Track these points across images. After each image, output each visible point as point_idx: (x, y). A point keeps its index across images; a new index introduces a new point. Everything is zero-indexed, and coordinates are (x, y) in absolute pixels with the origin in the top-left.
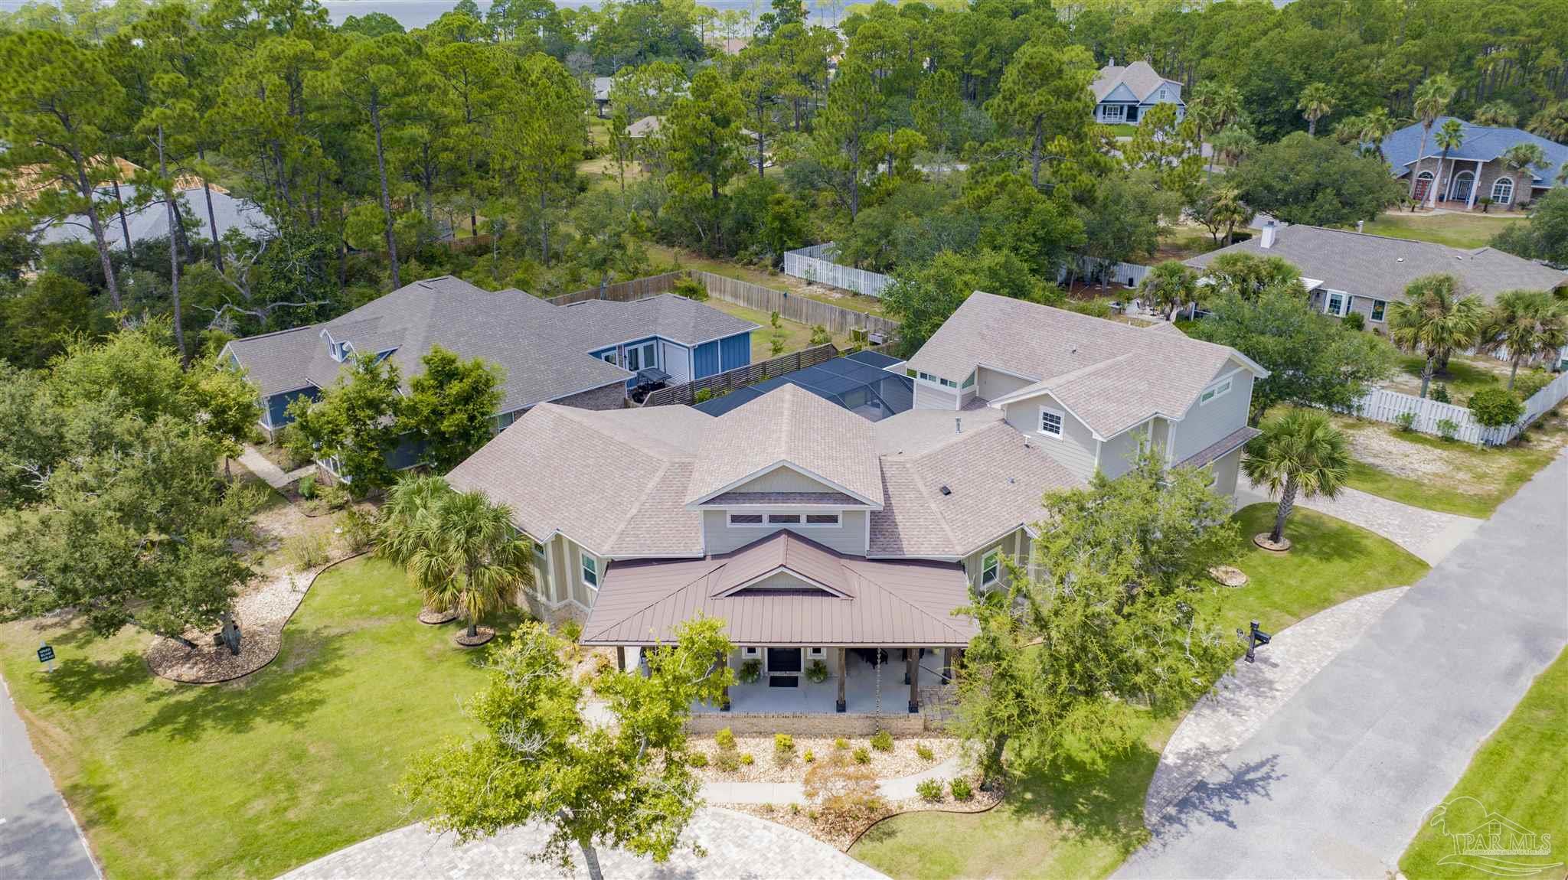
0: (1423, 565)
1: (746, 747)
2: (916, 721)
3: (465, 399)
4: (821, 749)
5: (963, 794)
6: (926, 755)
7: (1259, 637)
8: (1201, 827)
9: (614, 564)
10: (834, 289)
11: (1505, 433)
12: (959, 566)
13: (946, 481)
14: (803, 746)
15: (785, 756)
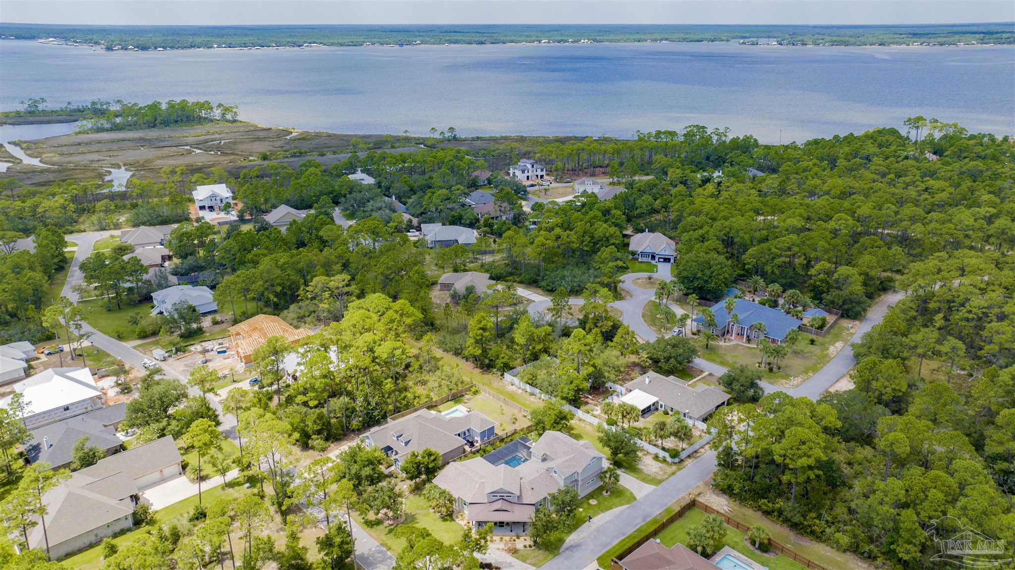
0: (636, 499)
1: (495, 538)
2: (524, 534)
3: (434, 460)
4: (507, 538)
5: (530, 546)
6: (525, 540)
7: (590, 518)
8: (568, 553)
9: (470, 504)
10: (519, 388)
11: (677, 460)
12: (534, 505)
13: (532, 486)
14: (504, 538)
15: (501, 539)
